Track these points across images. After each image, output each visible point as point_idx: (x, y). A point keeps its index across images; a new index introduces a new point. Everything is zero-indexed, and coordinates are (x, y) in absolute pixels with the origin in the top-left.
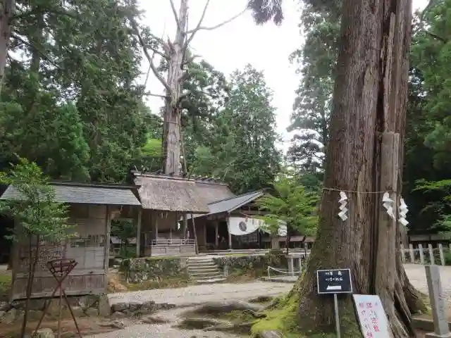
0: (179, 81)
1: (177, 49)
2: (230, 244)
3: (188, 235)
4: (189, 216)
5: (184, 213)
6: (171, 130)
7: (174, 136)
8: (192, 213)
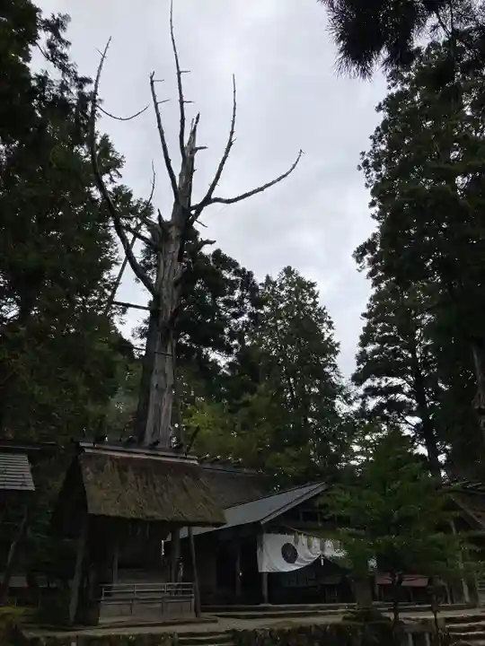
0: (176, 284)
1: (174, 232)
2: (265, 592)
3: (181, 573)
4: (184, 533)
5: (175, 525)
6: (157, 367)
7: (162, 378)
8: (190, 524)
